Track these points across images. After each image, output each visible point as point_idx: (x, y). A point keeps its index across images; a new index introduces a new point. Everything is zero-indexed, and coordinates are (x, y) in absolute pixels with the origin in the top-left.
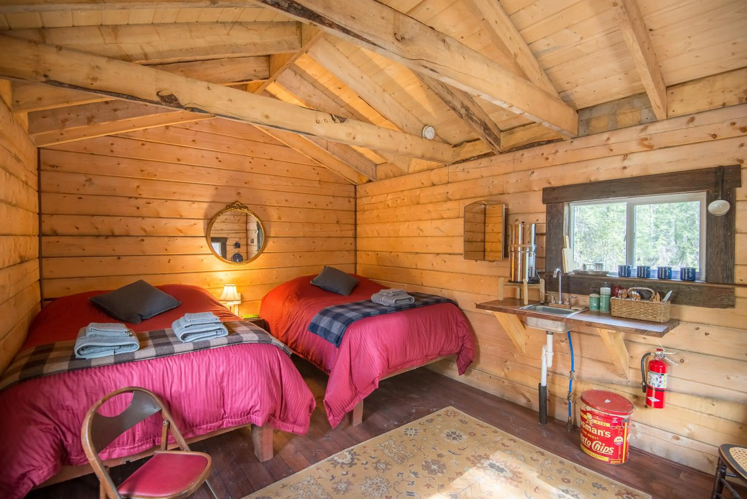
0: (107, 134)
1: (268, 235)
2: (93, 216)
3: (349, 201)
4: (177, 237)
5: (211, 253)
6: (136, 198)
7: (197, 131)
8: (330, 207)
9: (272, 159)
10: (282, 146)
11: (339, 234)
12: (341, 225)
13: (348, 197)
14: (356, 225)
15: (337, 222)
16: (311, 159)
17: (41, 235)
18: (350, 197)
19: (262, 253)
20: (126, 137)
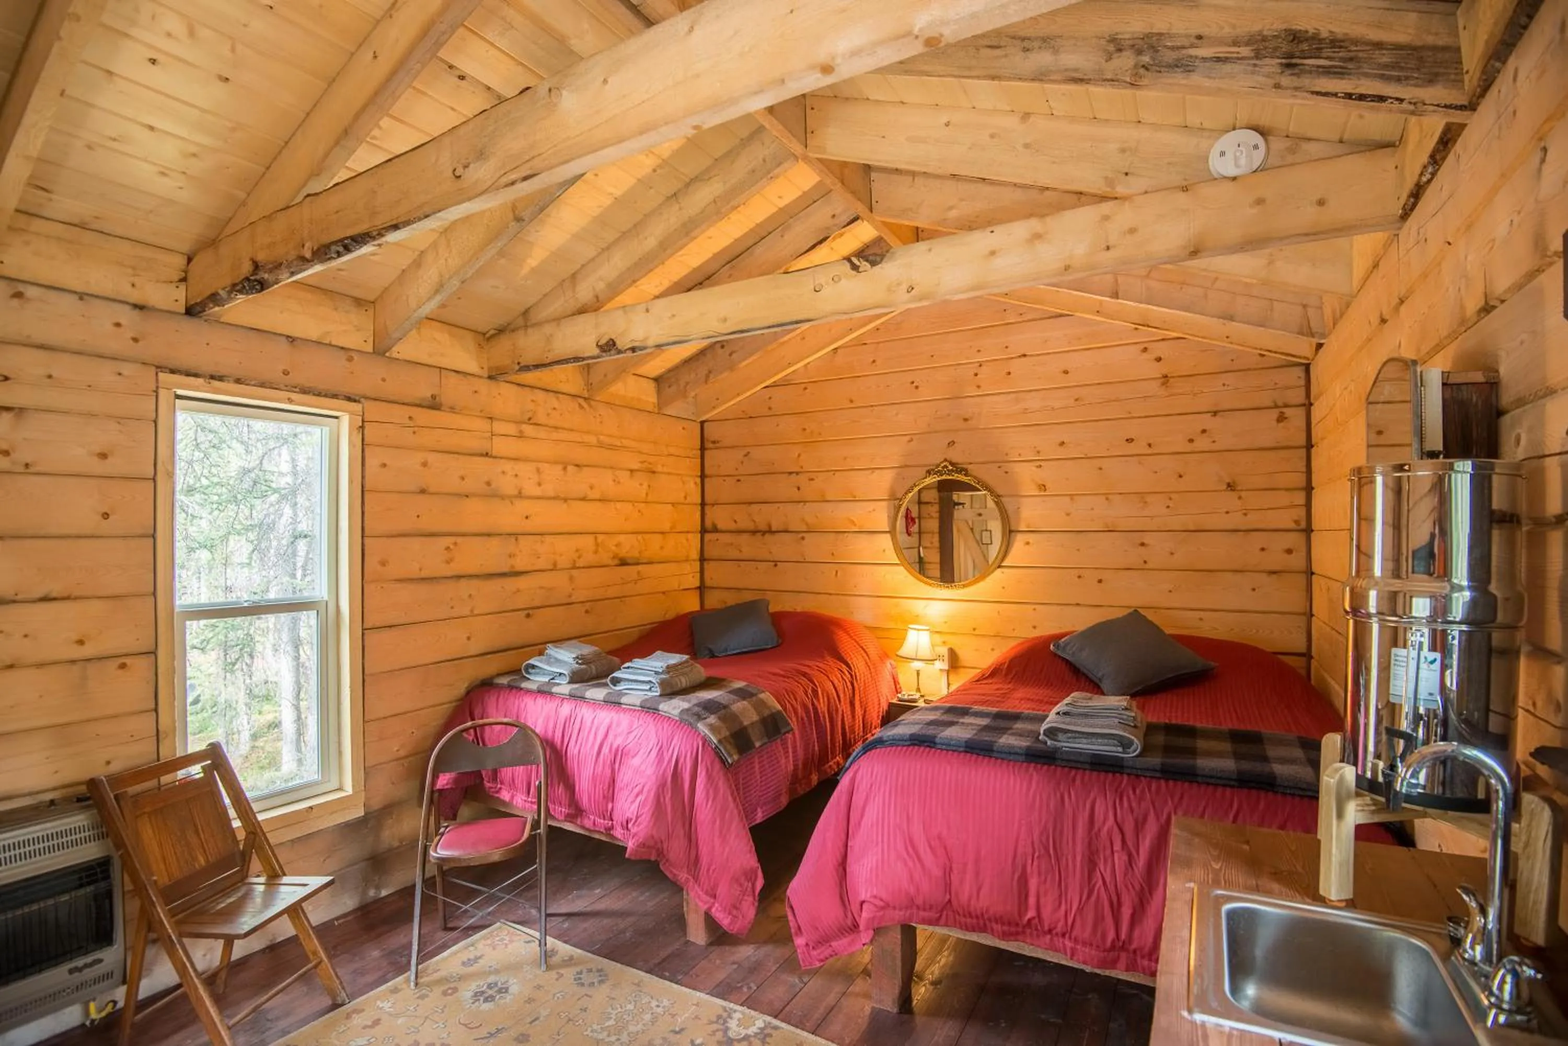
0: (763, 385)
1: (1013, 528)
2: (750, 503)
3: (1281, 418)
4: (848, 532)
5: (898, 562)
6: (797, 473)
7: (878, 343)
8: (1202, 443)
9: (1025, 355)
10: (1049, 318)
11: (1236, 520)
12: (1243, 494)
13: (1276, 407)
14: (1309, 489)
15: (1229, 485)
16: (1134, 326)
17: (704, 531)
18: (1286, 406)
19: (999, 567)
20: (784, 384)
